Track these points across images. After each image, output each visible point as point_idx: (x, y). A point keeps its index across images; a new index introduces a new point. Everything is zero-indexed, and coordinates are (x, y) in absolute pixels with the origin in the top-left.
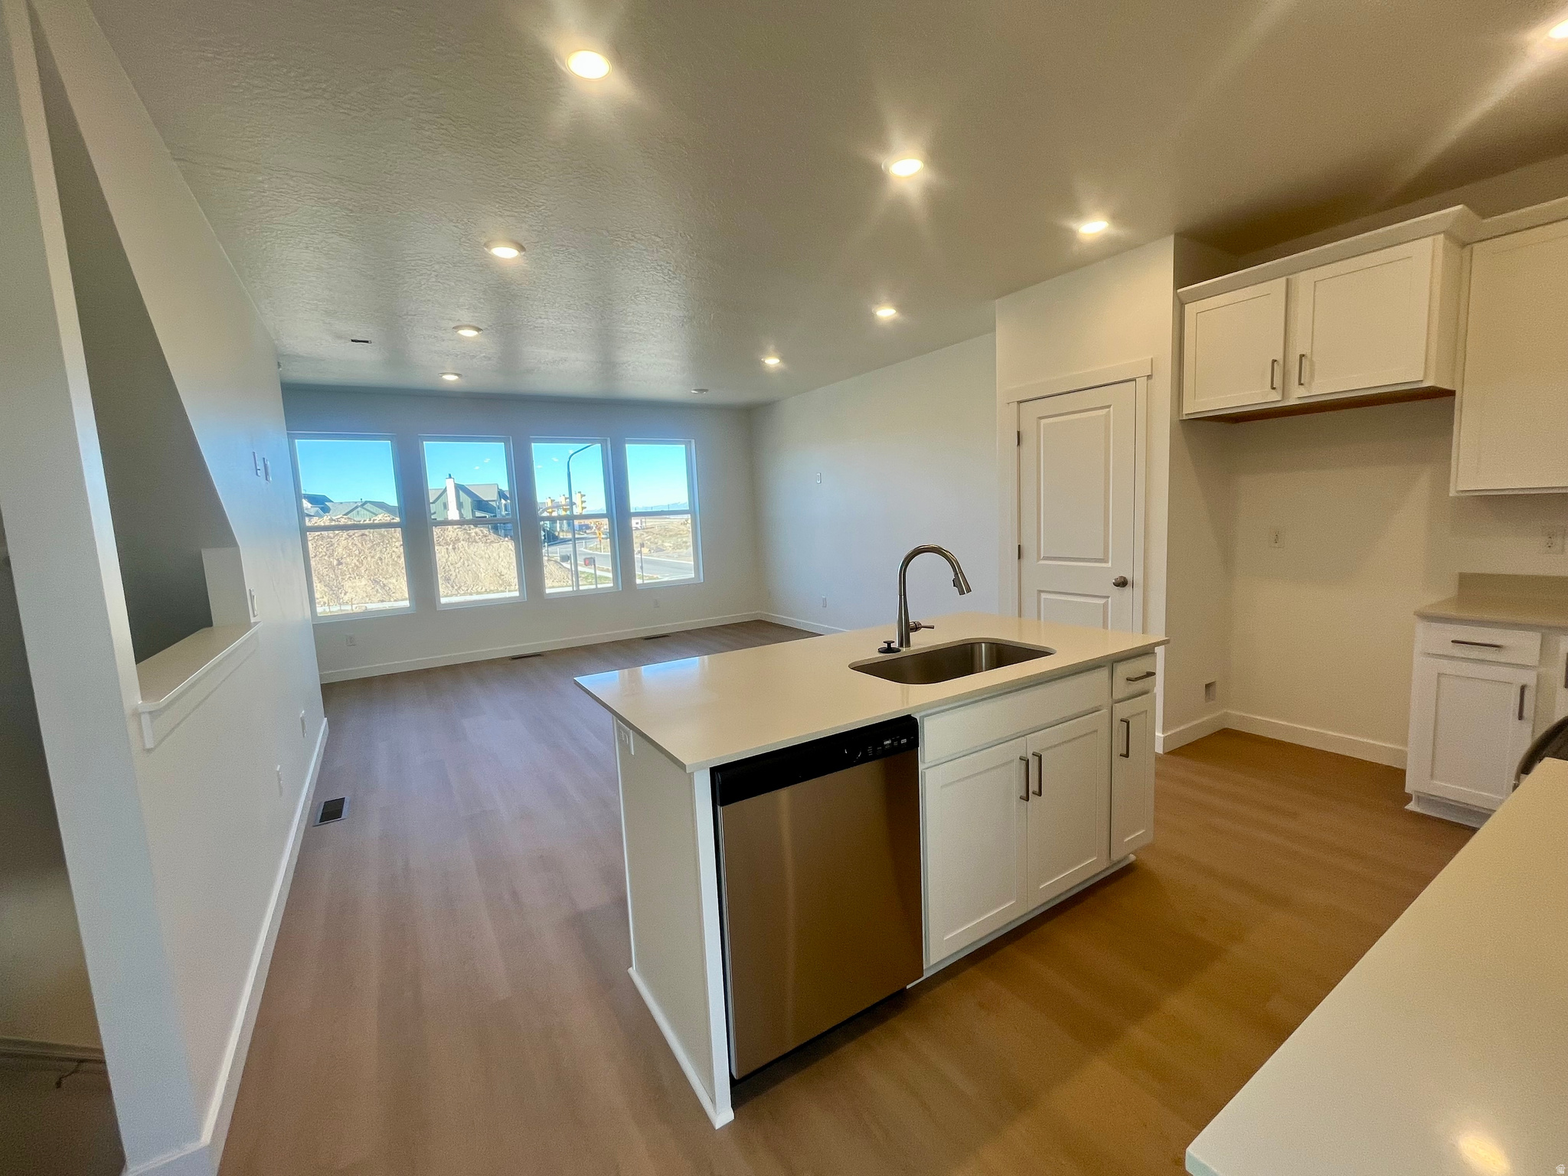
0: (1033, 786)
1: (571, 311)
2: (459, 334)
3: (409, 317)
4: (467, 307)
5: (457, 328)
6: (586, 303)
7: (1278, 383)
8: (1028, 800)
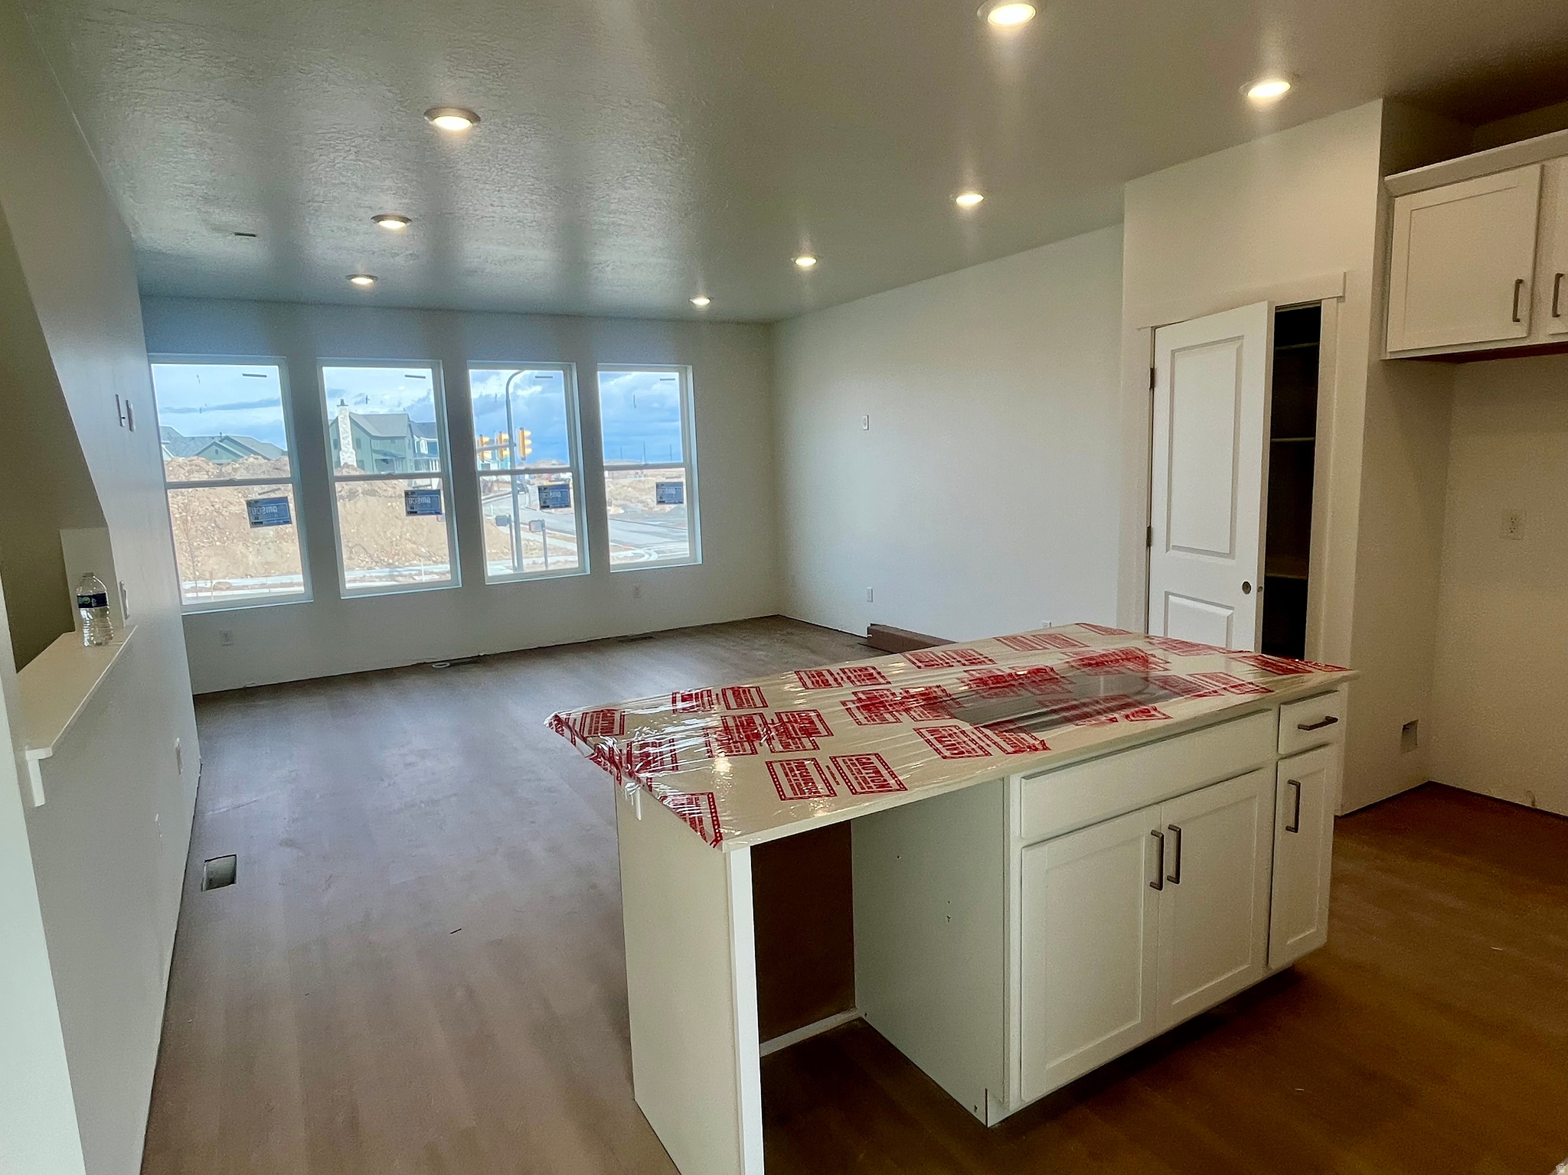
0: (1169, 869)
1: (534, 197)
2: (380, 226)
3: (316, 204)
4: (394, 192)
5: (379, 218)
6: (556, 187)
7: (1523, 312)
8: (1160, 888)
